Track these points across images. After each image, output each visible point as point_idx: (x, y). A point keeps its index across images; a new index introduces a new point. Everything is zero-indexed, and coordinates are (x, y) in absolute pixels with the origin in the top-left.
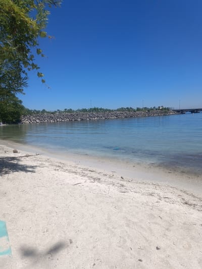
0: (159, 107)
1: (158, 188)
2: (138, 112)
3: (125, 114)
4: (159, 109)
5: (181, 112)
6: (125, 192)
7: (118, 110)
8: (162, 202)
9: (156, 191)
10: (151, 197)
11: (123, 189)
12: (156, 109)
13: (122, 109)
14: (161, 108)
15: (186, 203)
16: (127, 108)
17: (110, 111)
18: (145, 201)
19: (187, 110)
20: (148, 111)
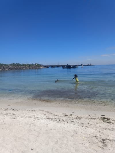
0: (35, 64)
1: (34, 112)
2: (23, 66)
3: (16, 67)
4: (35, 65)
5: (47, 67)
6: (14, 119)
7: (11, 65)
8: (36, 120)
9: (33, 114)
10: (30, 118)
11: (14, 116)
12: (34, 65)
13: (13, 64)
14: (36, 64)
15: (48, 118)
16: (17, 64)
17: (5, 65)
18: (27, 122)
19: (49, 66)
20: (29, 66)
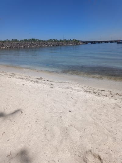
0: (73, 40)
1: (71, 84)
2: (60, 43)
3: (53, 44)
4: (73, 41)
5: (86, 43)
6: (53, 87)
7: (48, 41)
8: (73, 91)
9: (70, 86)
10: (67, 89)
12: (72, 41)
13: (51, 40)
14: (74, 40)
15: (86, 91)
16: (54, 40)
17: (43, 41)
18: (64, 91)
19: (89, 42)
20: (67, 42)
